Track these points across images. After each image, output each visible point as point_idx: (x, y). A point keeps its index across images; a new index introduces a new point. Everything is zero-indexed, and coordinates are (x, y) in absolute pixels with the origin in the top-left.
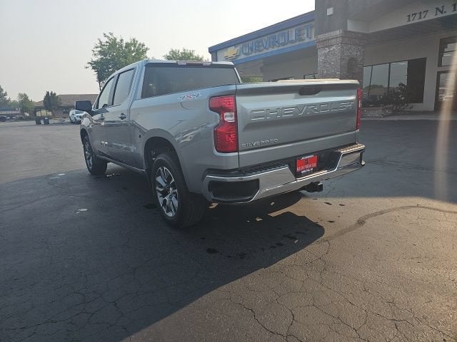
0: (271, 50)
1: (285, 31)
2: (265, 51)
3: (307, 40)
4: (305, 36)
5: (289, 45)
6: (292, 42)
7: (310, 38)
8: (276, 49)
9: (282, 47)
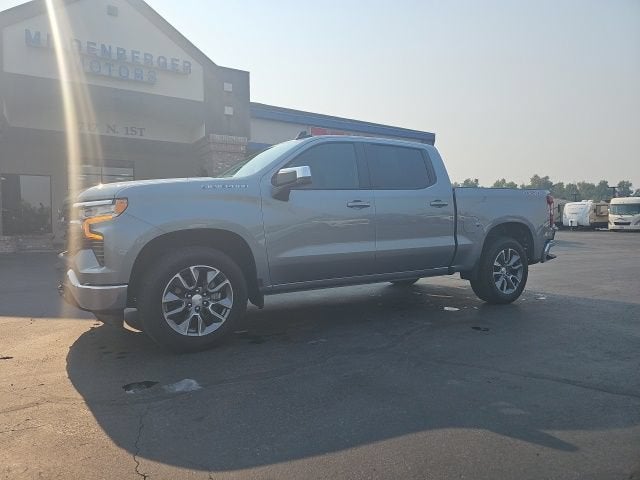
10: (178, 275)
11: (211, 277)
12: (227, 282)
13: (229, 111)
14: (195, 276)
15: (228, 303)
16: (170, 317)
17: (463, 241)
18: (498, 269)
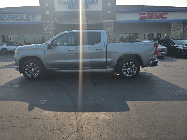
0: (10, 21)
1: (21, 15)
2: (7, 21)
3: (32, 21)
4: (31, 19)
5: (22, 21)
6: (24, 20)
7: (34, 20)
8: (14, 21)
9: (18, 21)
10: (27, 65)
11: (34, 66)
12: (38, 67)
13: (109, 12)
14: (31, 66)
15: (38, 71)
16: (27, 73)
17: (108, 59)
18: (125, 68)
